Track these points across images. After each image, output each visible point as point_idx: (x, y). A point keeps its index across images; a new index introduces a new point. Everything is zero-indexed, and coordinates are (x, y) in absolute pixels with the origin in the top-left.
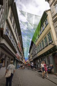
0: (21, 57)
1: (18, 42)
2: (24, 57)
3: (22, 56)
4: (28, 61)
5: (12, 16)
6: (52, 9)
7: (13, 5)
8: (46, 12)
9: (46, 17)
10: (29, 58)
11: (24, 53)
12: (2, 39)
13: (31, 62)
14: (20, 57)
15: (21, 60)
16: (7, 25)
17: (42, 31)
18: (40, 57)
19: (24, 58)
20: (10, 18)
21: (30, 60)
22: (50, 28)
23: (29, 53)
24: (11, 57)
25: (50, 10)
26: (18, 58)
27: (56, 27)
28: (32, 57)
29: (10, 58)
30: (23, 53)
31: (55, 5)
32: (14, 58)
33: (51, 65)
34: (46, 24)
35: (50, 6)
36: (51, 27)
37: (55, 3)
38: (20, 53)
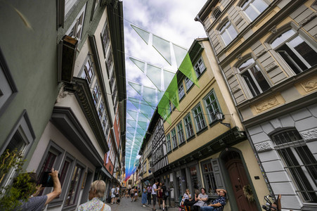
0: (117, 165)
1: (114, 117)
2: (124, 165)
3: (120, 163)
4: (133, 177)
5: (108, 38)
6: (214, 38)
7: (116, 6)
8: (199, 43)
9: (200, 54)
10: (139, 167)
11: (127, 152)
12: (66, 93)
13: (143, 181)
14: (114, 167)
15: (115, 175)
16: (89, 54)
17: (185, 90)
18: (176, 167)
19: (124, 170)
20: (102, 38)
21: (141, 175)
22: (214, 81)
23: (140, 154)
24: (88, 166)
25: (208, 40)
26: (110, 169)
27: (228, 79)
28: (152, 165)
29: (83, 169)
30: (124, 154)
31: (219, 28)
32: (98, 167)
33: (221, 191)
34: (198, 71)
35: (208, 31)
36: (216, 78)
37: (221, 24)
38: (117, 154)
